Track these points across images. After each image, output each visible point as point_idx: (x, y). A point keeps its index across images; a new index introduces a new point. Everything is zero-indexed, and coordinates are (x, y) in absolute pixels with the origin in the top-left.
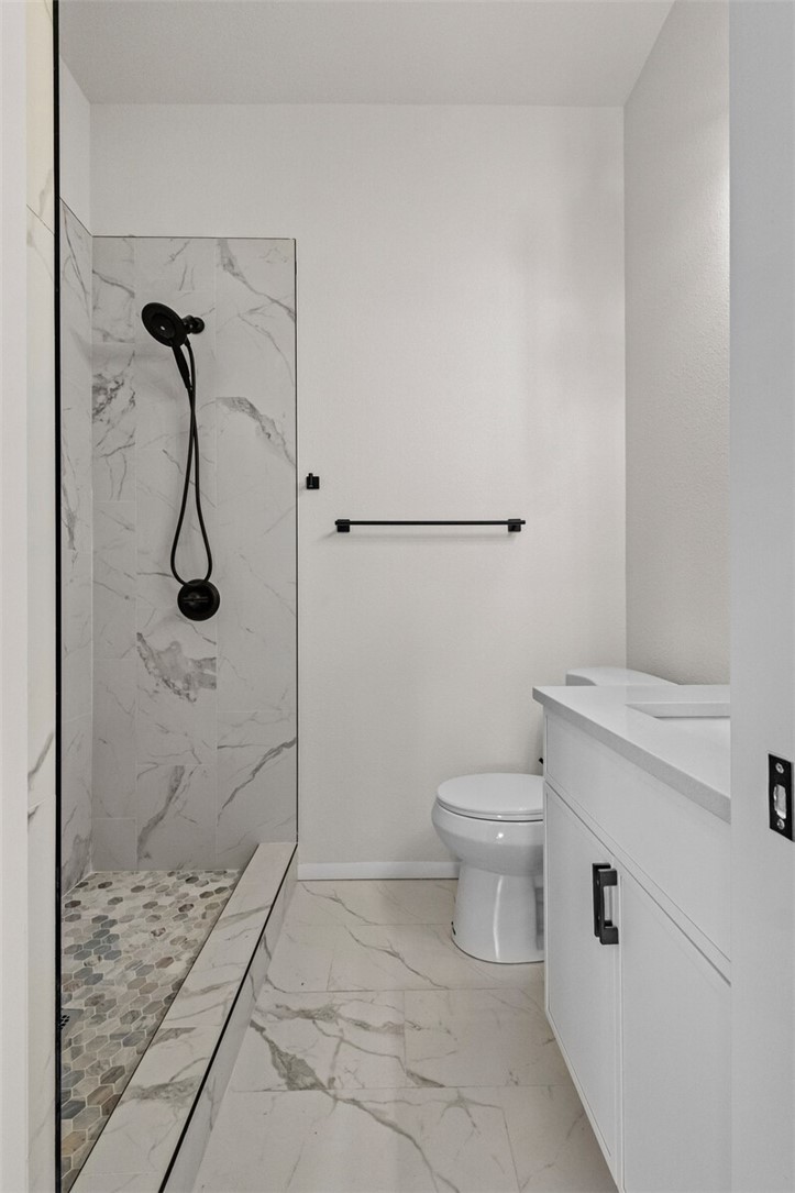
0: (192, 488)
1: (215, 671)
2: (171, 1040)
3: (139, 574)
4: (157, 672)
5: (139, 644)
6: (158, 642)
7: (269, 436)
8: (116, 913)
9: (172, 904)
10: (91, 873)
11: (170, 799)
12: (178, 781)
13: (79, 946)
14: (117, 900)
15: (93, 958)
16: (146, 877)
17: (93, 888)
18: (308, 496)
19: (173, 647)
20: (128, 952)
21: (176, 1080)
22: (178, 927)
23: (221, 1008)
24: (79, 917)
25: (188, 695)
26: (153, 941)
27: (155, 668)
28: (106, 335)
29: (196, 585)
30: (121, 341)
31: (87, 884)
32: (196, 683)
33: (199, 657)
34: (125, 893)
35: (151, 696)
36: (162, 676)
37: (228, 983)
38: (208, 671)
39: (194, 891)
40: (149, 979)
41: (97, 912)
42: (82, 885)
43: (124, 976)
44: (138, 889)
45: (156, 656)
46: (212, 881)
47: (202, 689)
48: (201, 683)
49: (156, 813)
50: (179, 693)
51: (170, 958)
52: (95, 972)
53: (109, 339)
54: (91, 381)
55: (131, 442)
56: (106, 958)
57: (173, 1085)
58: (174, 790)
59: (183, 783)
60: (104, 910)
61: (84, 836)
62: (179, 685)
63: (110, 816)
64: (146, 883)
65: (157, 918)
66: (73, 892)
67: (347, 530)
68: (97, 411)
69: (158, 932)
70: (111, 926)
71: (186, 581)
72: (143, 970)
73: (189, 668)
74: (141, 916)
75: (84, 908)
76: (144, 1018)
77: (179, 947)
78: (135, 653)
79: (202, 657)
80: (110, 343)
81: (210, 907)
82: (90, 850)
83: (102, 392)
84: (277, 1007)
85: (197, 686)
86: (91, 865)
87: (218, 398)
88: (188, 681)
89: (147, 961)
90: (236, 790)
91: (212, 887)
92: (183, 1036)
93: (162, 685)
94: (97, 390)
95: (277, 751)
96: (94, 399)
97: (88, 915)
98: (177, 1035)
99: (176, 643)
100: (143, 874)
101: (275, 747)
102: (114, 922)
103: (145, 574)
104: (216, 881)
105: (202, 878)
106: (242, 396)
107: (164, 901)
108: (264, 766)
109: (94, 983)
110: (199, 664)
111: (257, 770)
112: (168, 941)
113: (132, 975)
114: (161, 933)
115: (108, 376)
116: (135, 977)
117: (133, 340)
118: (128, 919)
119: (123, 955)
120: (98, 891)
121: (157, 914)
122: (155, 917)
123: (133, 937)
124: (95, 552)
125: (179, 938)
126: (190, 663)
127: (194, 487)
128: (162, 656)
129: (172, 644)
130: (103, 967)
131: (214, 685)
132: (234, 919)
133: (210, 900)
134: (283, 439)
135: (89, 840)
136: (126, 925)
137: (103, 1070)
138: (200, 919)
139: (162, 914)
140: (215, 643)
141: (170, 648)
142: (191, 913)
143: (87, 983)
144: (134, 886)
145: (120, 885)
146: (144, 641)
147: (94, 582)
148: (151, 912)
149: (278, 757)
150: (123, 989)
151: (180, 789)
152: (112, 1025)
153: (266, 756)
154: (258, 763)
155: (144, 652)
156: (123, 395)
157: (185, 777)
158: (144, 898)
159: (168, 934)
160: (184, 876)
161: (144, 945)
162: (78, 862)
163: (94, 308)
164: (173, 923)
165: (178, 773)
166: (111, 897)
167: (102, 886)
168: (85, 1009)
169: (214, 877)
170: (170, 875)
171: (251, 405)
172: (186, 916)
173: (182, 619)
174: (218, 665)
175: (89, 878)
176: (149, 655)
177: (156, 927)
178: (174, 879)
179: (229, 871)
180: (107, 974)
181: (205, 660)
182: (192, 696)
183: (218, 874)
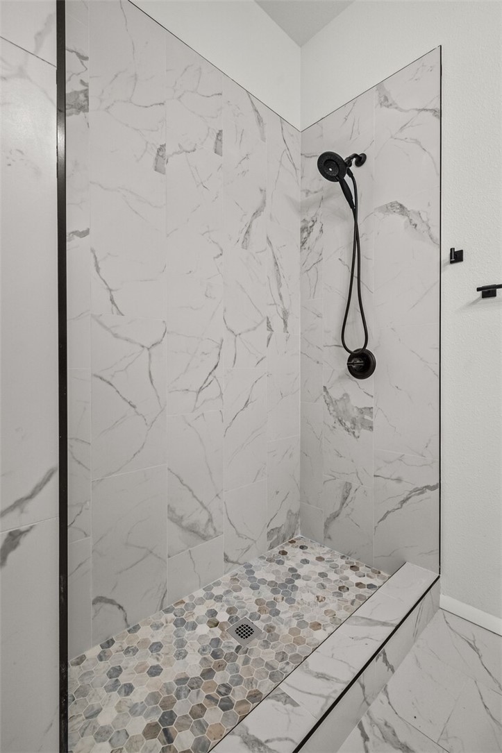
0: (355, 280)
1: (372, 418)
2: (280, 703)
3: (325, 346)
4: (335, 413)
5: (325, 393)
6: (336, 393)
7: (416, 225)
8: (302, 571)
9: (336, 581)
10: (299, 535)
11: (343, 504)
12: (348, 492)
13: (276, 583)
14: (305, 561)
15: (279, 596)
16: (328, 553)
17: (296, 547)
18: (452, 270)
19: (345, 398)
20: (299, 603)
21: (269, 745)
22: (334, 601)
23: (323, 701)
24: (283, 563)
25: (354, 433)
26: (316, 604)
27: (334, 411)
28: (308, 192)
29: (357, 352)
30: (316, 192)
31: (295, 542)
32: (359, 425)
33: (361, 406)
34: (312, 558)
35: (331, 430)
36: (337, 417)
37: (337, 680)
38: (366, 417)
39: (353, 578)
40: (304, 633)
41: (293, 565)
42: (291, 542)
43: (290, 620)
44: (320, 559)
45: (334, 402)
46: (368, 576)
47: (363, 430)
48: (362, 425)
49: (335, 511)
50: (348, 430)
51: (320, 624)
52: (277, 608)
53: (309, 194)
54: (300, 225)
55: (320, 258)
56: (286, 601)
57: (266, 747)
58: (346, 499)
59: (350, 496)
60: (297, 564)
61: (295, 511)
62: (348, 424)
63: (308, 503)
64: (326, 557)
65: (323, 587)
66: (286, 544)
67: (494, 294)
68: (303, 243)
69: (320, 598)
70: (297, 579)
71: (352, 350)
72: (302, 624)
73: (355, 414)
74: (315, 581)
75: (288, 559)
76: (288, 663)
77: (328, 619)
78: (322, 400)
79: (363, 407)
80: (311, 196)
81: (359, 597)
82: (299, 520)
83: (305, 230)
84: (386, 724)
85: (360, 427)
86: (299, 531)
87: (375, 209)
88: (354, 422)
89: (307, 618)
90: (388, 512)
91: (366, 581)
92: (289, 706)
93: (338, 423)
94: (302, 230)
95: (421, 491)
96: (301, 236)
97: (289, 564)
98: (285, 703)
99: (346, 395)
100: (327, 549)
101: (420, 486)
102: (298, 577)
103: (328, 346)
104: (370, 577)
105: (362, 569)
106: (393, 200)
107: (332, 576)
108: (410, 500)
109: (274, 616)
110: (361, 411)
111: (404, 501)
112: (324, 609)
113: (294, 623)
114: (322, 601)
115: (308, 219)
116: (295, 626)
117: (322, 189)
118: (307, 578)
119: (296, 604)
120: (298, 549)
121: (325, 583)
122: (323, 585)
123: (305, 593)
124: (301, 334)
125: (332, 611)
126: (355, 410)
127: (357, 280)
128: (338, 403)
129: (344, 395)
130: (282, 606)
131: (371, 428)
132: (363, 621)
133: (361, 591)
134: (428, 226)
135: (298, 514)
136: (305, 582)
137: (252, 688)
138: (349, 604)
139: (327, 585)
140: (372, 397)
141: (342, 398)
142: (345, 595)
143: (270, 613)
144: (318, 556)
145: (311, 551)
146: (327, 392)
147: (301, 353)
148: (321, 580)
149: (421, 495)
150: (285, 631)
151: (349, 499)
152: (269, 655)
153: (411, 492)
154: (405, 496)
155: (328, 399)
156: (316, 228)
157: (352, 491)
158: (322, 567)
159: (326, 604)
160: (350, 563)
161: (309, 604)
162: (290, 526)
163: (302, 177)
164: (331, 597)
165: (348, 488)
166: (303, 558)
167: (302, 547)
168: (263, 631)
169: (370, 573)
170: (343, 557)
171: (401, 205)
172: (341, 595)
173: (350, 378)
174: (374, 413)
175: (297, 539)
176: (330, 402)
177: (321, 593)
178: (343, 562)
179: (382, 573)
180: (283, 613)
181: (365, 408)
182: (357, 434)
183: (374, 571)
